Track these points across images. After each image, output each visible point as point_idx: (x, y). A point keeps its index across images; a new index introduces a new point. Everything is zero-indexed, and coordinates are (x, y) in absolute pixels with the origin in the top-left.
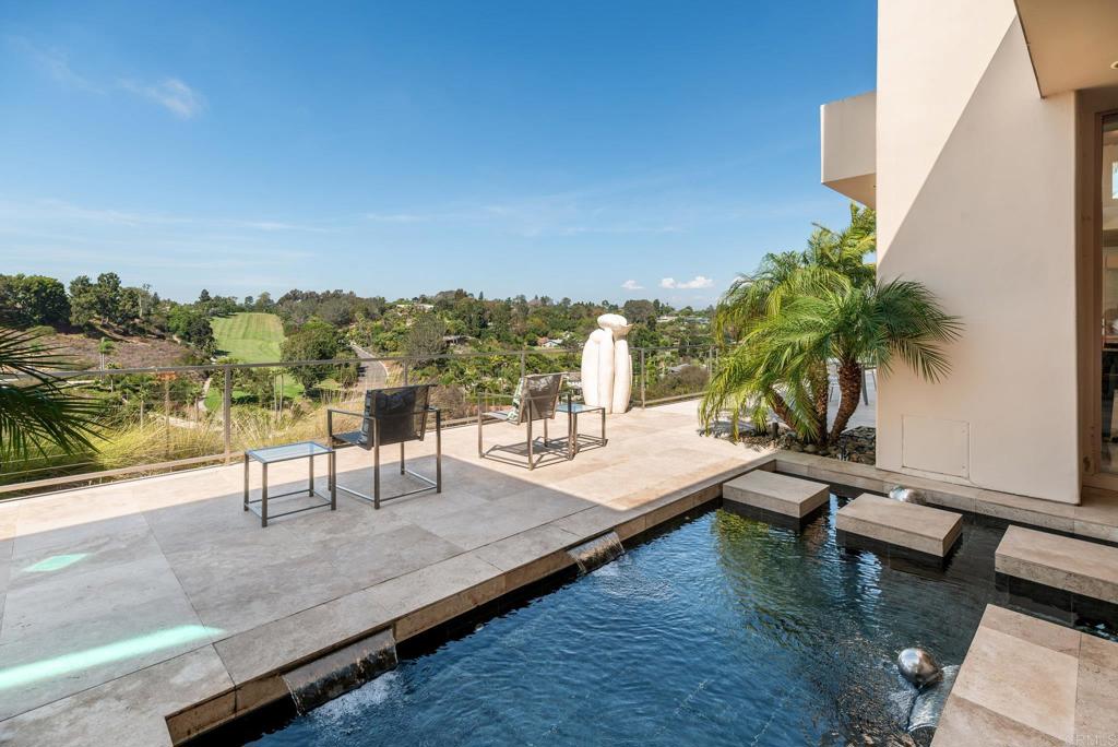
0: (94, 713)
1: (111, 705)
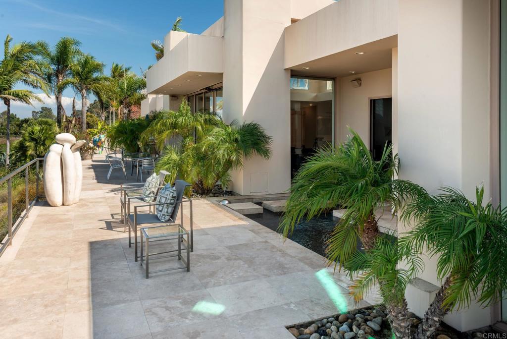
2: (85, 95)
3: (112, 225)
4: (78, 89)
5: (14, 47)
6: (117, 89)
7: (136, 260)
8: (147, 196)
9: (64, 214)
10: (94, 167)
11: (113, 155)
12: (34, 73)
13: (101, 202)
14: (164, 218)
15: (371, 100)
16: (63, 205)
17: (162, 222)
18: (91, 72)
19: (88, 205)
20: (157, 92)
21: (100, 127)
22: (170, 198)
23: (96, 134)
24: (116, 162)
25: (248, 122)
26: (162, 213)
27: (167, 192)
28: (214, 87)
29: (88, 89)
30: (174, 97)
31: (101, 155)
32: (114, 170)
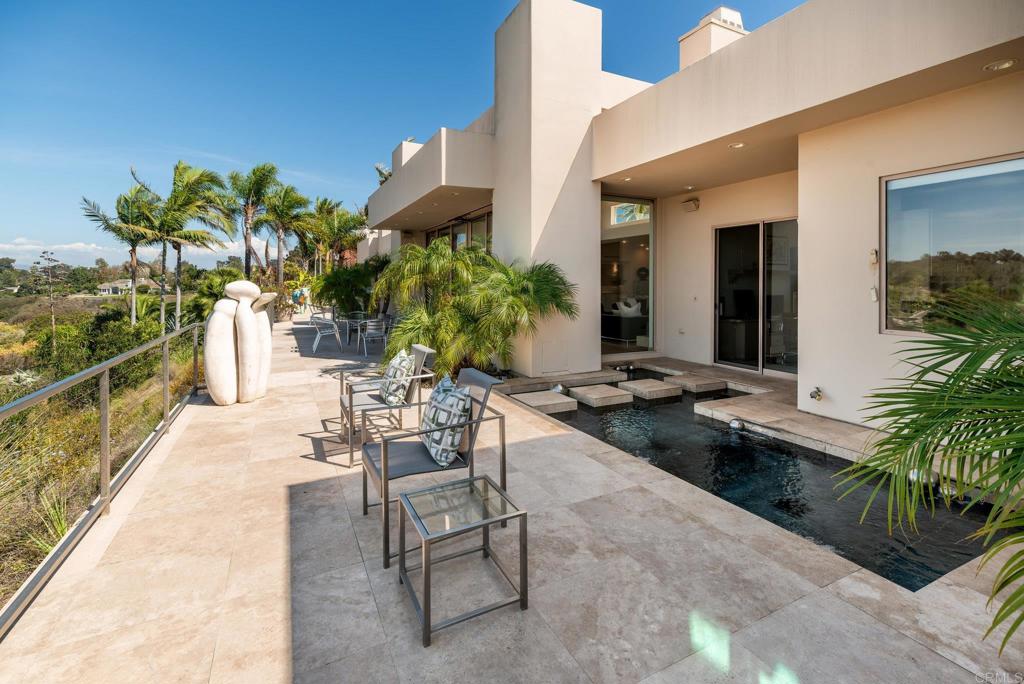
0: (939, 629)
1: (925, 622)
2: (283, 236)
3: (325, 449)
4: (273, 229)
5: (191, 176)
6: (324, 228)
7: (387, 565)
8: (390, 394)
9: (237, 423)
10: (295, 332)
11: (321, 316)
12: (215, 208)
13: (303, 394)
14: (447, 458)
15: (716, 230)
16: (238, 402)
17: (443, 468)
18: (291, 207)
19: (281, 402)
20: (381, 227)
21: (302, 278)
22: (459, 413)
23: (297, 288)
24: (325, 326)
25: (539, 262)
26: (441, 447)
27: (450, 400)
28: (469, 217)
29: (286, 230)
30: (408, 234)
31: (305, 314)
32: (323, 338)
